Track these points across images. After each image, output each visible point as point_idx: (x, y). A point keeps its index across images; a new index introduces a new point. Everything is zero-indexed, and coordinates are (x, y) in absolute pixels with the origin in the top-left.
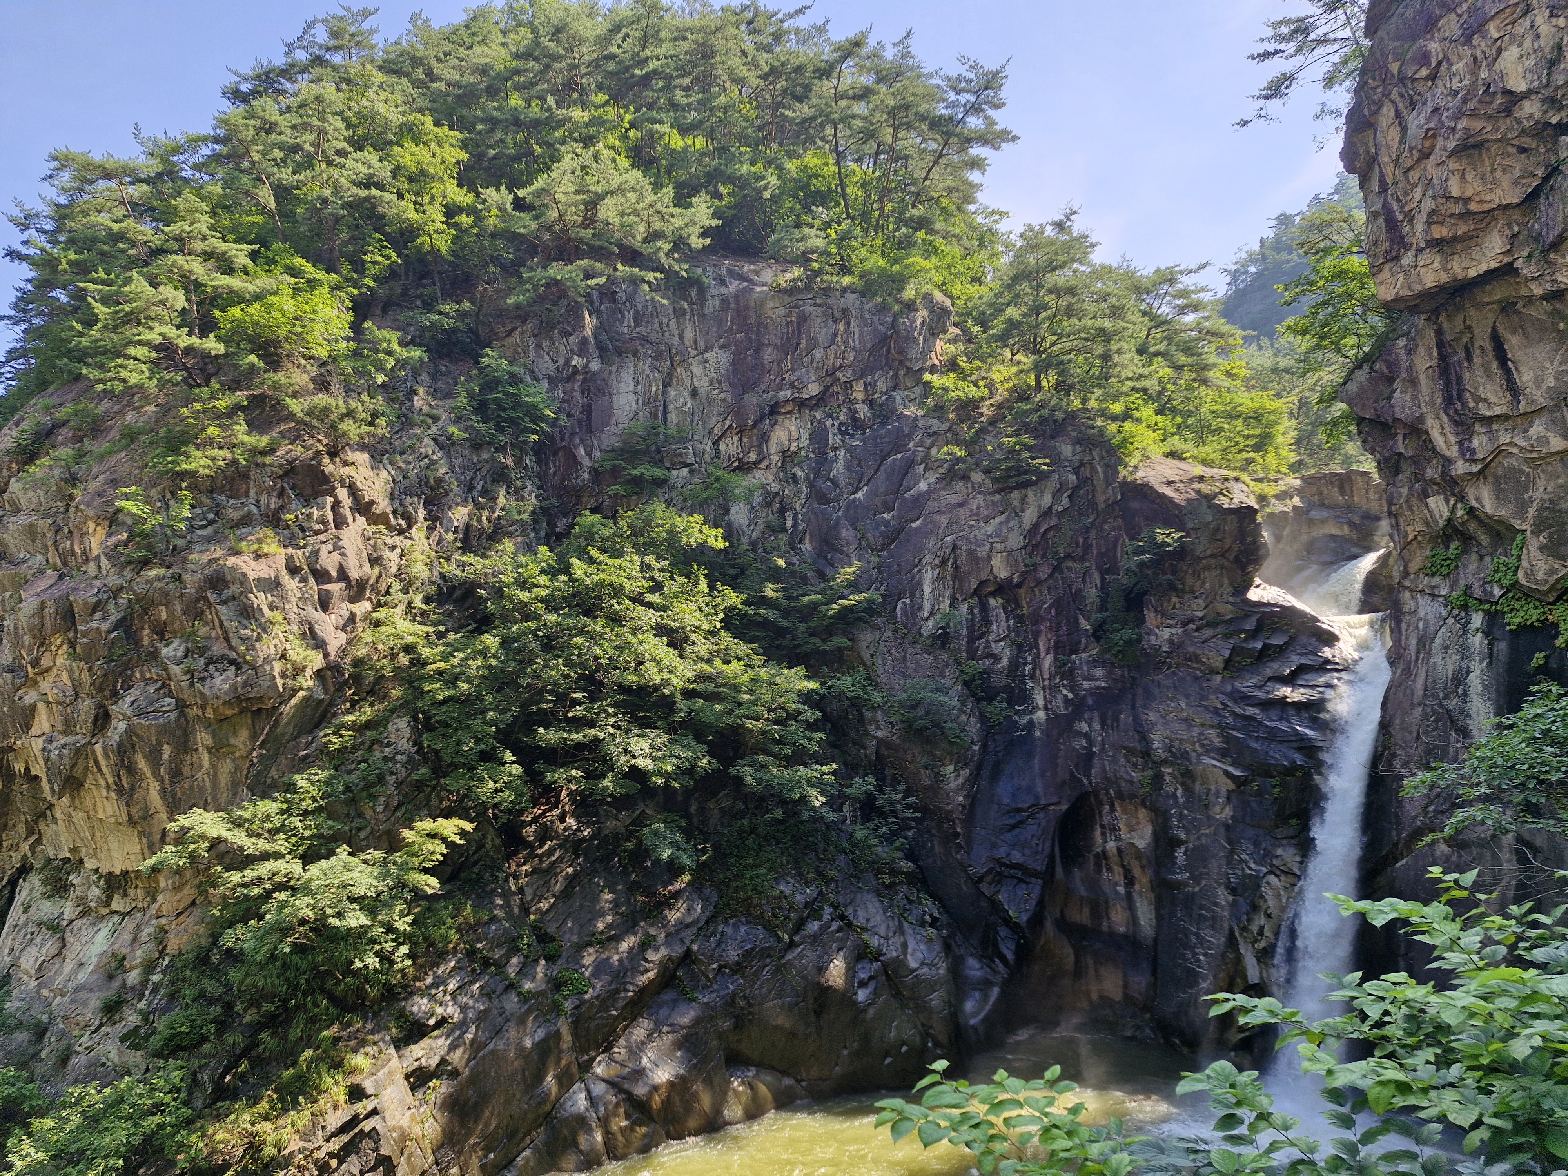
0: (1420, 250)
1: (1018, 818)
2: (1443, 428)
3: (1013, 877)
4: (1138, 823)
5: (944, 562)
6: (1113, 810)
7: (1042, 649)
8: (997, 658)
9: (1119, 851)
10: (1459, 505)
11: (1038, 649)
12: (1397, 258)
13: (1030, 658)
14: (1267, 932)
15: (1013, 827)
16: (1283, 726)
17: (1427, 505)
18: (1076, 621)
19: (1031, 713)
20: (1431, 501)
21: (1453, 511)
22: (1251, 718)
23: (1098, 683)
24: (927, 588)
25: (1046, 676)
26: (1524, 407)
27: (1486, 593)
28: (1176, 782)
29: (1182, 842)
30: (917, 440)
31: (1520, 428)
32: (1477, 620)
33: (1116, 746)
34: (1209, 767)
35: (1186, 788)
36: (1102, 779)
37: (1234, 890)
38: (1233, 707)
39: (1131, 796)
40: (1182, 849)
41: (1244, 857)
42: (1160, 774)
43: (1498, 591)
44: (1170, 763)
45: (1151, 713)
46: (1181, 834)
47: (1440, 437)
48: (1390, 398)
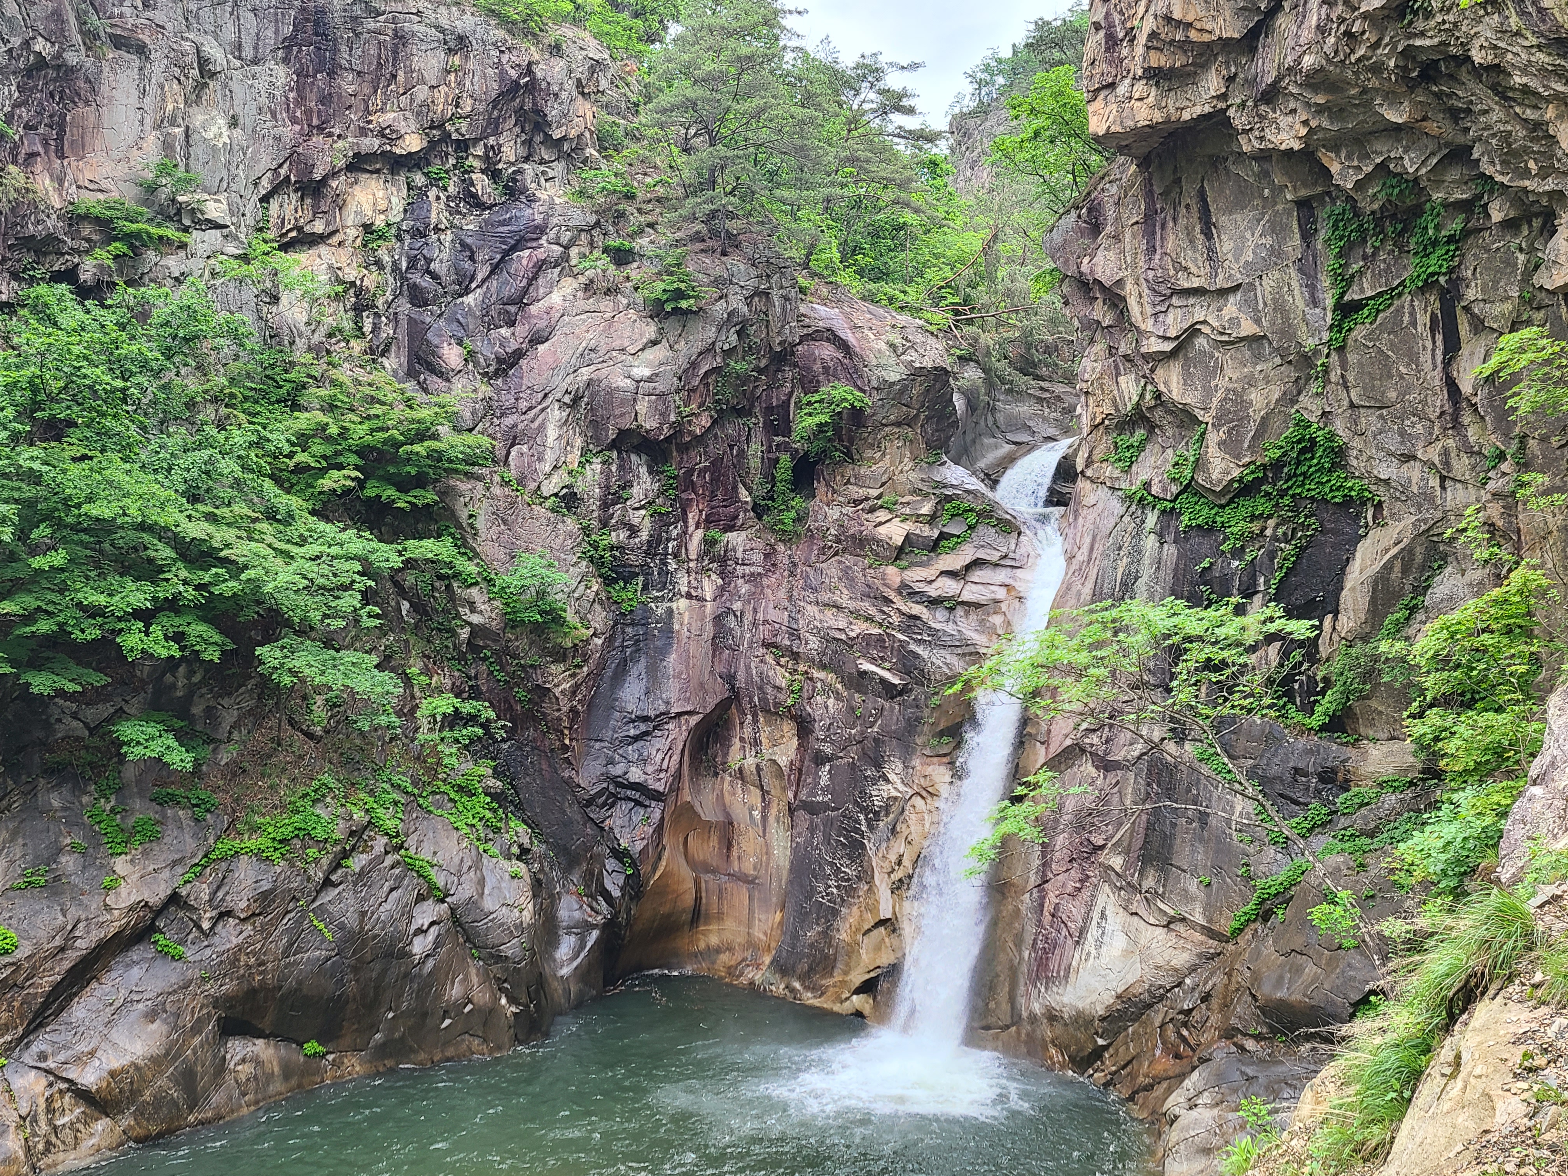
0: (1136, 79)
1: (643, 727)
2: (1141, 297)
3: (630, 799)
4: (782, 736)
5: (576, 400)
6: (755, 721)
7: (691, 523)
8: (634, 530)
9: (758, 768)
10: (1148, 388)
11: (685, 522)
12: (1113, 85)
13: (674, 533)
14: (906, 862)
15: (636, 738)
16: (950, 628)
17: (1118, 384)
18: (735, 488)
19: (671, 600)
20: (1122, 380)
21: (1142, 396)
22: (917, 618)
23: (753, 569)
24: (552, 433)
25: (693, 556)
26: (1221, 282)
27: (1165, 490)
28: (829, 689)
29: (829, 760)
30: (552, 234)
31: (1214, 306)
32: (1152, 519)
33: (767, 645)
34: (865, 673)
35: (838, 697)
36: (746, 683)
37: (876, 814)
38: (899, 603)
39: (777, 704)
40: (828, 768)
41: (891, 776)
42: (811, 679)
43: (1175, 489)
44: (823, 667)
45: (809, 607)
46: (828, 750)
47: (1137, 306)
48: (1092, 255)
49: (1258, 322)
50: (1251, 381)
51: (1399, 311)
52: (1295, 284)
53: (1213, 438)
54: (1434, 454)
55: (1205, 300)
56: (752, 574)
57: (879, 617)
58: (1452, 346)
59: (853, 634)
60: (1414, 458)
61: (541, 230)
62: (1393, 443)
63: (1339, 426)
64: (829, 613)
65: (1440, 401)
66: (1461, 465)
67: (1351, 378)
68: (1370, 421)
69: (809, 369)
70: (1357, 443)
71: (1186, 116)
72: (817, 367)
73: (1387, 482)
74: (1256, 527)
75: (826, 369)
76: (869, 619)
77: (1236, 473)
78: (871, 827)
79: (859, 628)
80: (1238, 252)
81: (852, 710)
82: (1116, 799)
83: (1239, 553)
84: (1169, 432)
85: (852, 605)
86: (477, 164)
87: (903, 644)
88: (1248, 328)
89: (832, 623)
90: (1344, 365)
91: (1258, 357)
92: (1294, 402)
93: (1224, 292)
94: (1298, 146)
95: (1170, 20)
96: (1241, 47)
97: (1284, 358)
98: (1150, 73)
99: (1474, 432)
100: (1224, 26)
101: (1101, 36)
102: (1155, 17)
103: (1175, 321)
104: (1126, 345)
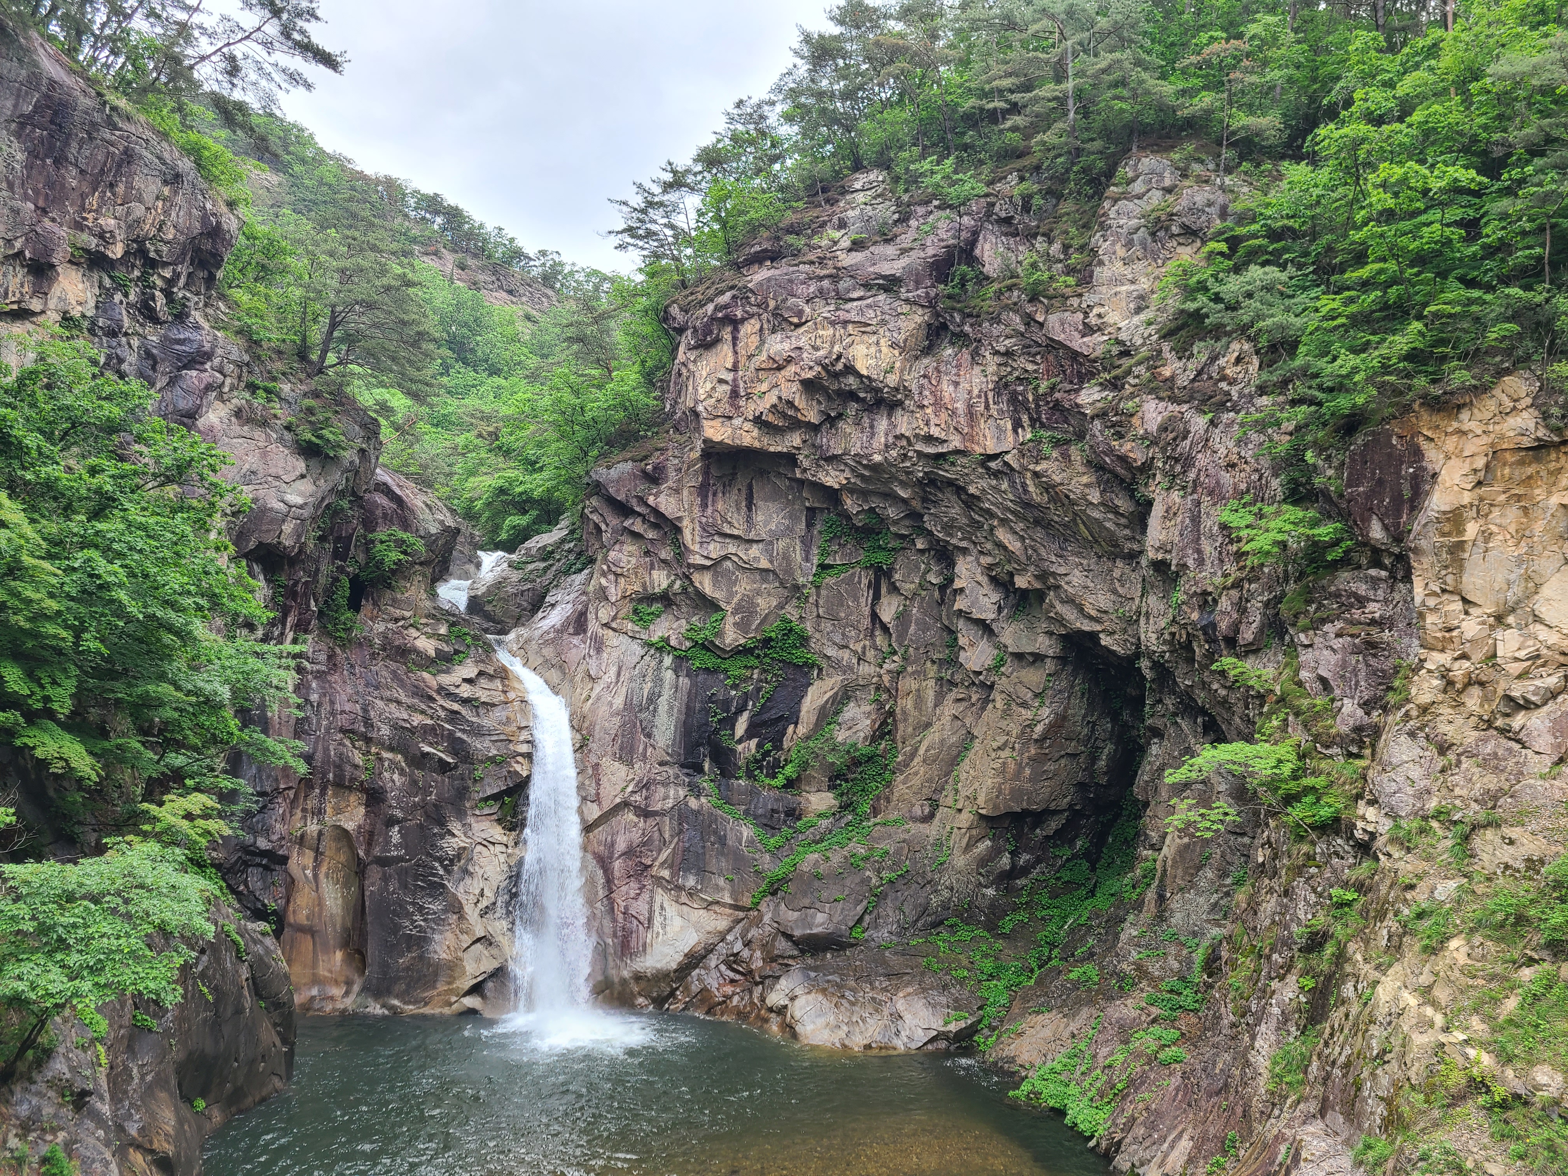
0: (746, 420)
1: (262, 801)
2: (693, 530)
3: (259, 865)
4: (350, 805)
5: (236, 513)
6: (323, 794)
9: (320, 833)
10: (678, 582)
11: (285, 625)
12: (730, 418)
13: (276, 633)
14: (488, 893)
16: (480, 721)
17: (650, 575)
18: (309, 600)
20: (655, 573)
21: (671, 586)
22: (456, 713)
23: (318, 667)
26: (752, 535)
27: (681, 644)
28: (394, 766)
29: (398, 822)
30: (217, 361)
31: (742, 546)
32: (668, 660)
33: (343, 731)
34: (428, 753)
35: (402, 773)
36: (323, 762)
37: (451, 861)
38: (441, 702)
39: (353, 779)
40: (397, 828)
41: (455, 832)
42: (381, 759)
43: (688, 644)
44: (391, 749)
45: (377, 701)
46: (399, 814)
47: (690, 535)
48: (656, 496)
49: (771, 562)
50: (758, 593)
51: (853, 574)
52: (798, 548)
53: (730, 620)
54: (859, 648)
55: (736, 543)
56: (318, 671)
57: (430, 712)
58: (877, 597)
59: (415, 724)
60: (847, 647)
61: (208, 356)
62: (838, 639)
63: (809, 626)
64: (393, 706)
65: (866, 622)
66: (870, 654)
67: (821, 602)
68: (827, 626)
69: (372, 513)
70: (817, 635)
71: (772, 449)
72: (379, 512)
73: (829, 658)
74: (748, 674)
75: (385, 515)
76: (423, 712)
77: (742, 641)
78: (448, 872)
79: (417, 720)
80: (766, 523)
81: (414, 782)
82: (656, 834)
83: (735, 687)
84: (684, 609)
85: (409, 701)
86: (159, 283)
87: (451, 733)
88: (764, 564)
89: (397, 715)
90: (818, 595)
91: (764, 580)
92: (782, 608)
93: (751, 541)
94: (837, 486)
95: (790, 404)
96: (815, 428)
97: (782, 584)
98: (758, 421)
99: (880, 639)
100: (812, 416)
101: (727, 388)
102: (780, 398)
103: (715, 549)
104: (666, 553)
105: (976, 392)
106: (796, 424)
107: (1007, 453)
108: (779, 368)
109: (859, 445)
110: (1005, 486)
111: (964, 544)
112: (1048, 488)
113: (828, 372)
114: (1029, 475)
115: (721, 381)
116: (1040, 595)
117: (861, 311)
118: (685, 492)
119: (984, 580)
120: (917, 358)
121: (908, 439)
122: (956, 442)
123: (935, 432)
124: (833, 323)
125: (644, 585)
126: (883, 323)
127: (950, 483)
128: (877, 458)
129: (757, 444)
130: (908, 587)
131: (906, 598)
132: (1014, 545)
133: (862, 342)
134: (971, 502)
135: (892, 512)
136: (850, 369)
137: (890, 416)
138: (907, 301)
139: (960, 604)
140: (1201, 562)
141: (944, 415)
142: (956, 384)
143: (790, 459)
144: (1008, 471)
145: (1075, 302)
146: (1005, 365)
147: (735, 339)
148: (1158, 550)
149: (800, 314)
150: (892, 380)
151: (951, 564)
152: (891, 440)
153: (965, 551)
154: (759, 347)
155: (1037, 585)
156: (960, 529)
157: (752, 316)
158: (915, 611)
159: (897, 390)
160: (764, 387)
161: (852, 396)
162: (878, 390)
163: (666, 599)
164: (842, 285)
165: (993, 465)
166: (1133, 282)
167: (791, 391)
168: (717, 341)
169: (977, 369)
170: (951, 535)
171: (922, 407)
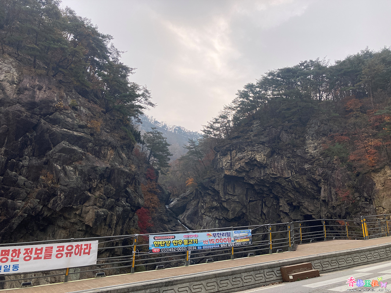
0: (234, 170)
10: (219, 204)
12: (230, 170)
17: (213, 203)
20: (214, 202)
21: (217, 205)
31: (233, 197)
32: (217, 222)
47: (221, 194)
48: (214, 185)
49: (239, 200)
50: (237, 207)
51: (257, 203)
52: (245, 197)
53: (231, 213)
55: (231, 196)
58: (262, 208)
60: (256, 218)
62: (254, 217)
63: (248, 214)
65: (260, 213)
68: (252, 214)
70: (249, 216)
71: (239, 176)
77: (233, 217)
80: (238, 191)
84: (220, 210)
88: (237, 200)
90: (249, 207)
91: (238, 204)
92: (242, 210)
93: (235, 195)
94: (253, 184)
95: (243, 167)
96: (248, 172)
97: (242, 205)
98: (236, 170)
99: (263, 217)
100: (247, 169)
101: (229, 164)
102: (241, 166)
103: (227, 197)
104: (216, 198)
105: (282, 165)
106: (245, 171)
107: (290, 177)
108: (240, 160)
109: (258, 175)
110: (290, 184)
111: (281, 196)
112: (299, 184)
113: (250, 160)
114: (295, 182)
115: (228, 162)
116: (299, 207)
117: (257, 148)
118: (220, 185)
119: (286, 203)
120: (269, 158)
121: (268, 174)
122: (279, 175)
123: (274, 173)
124: (252, 151)
125: (211, 205)
126: (262, 151)
127: (278, 183)
128: (262, 178)
129: (236, 175)
130: (269, 205)
131: (269, 208)
132: (293, 196)
133: (258, 155)
134: (283, 187)
135: (265, 189)
136: (255, 160)
137: (264, 169)
138: (267, 146)
139: (281, 209)
140: (332, 200)
141: (276, 169)
142: (278, 163)
143: (243, 178)
144: (290, 181)
145: (302, 148)
146: (288, 159)
147: (231, 155)
148: (323, 198)
149: (244, 149)
150: (265, 162)
151: (279, 200)
152: (265, 174)
153: (282, 197)
154: (236, 156)
155: (298, 205)
156: (280, 193)
157: (234, 149)
158: (271, 210)
159: (265, 164)
160: (237, 164)
161: (256, 165)
162: (261, 164)
163: (216, 208)
164: (253, 143)
165: (287, 180)
166: (314, 144)
167: (243, 164)
168: (227, 154)
169: (282, 160)
170: (278, 194)
171: (271, 168)
